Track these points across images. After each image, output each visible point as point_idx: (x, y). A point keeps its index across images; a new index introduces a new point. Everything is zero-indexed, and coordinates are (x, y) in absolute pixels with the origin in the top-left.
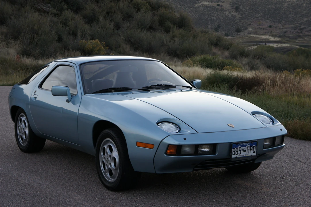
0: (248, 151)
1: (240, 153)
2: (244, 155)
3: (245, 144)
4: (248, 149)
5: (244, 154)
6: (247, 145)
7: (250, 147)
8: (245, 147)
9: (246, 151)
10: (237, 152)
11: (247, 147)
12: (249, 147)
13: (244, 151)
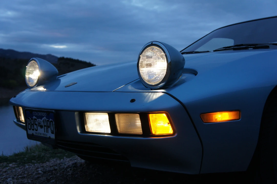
0: (45, 127)
1: (36, 129)
2: (41, 134)
3: (40, 114)
4: (45, 125)
5: (41, 131)
6: (44, 117)
7: (48, 121)
8: (41, 119)
9: (43, 127)
10: (32, 126)
11: (44, 120)
12: (46, 120)
13: (41, 127)
